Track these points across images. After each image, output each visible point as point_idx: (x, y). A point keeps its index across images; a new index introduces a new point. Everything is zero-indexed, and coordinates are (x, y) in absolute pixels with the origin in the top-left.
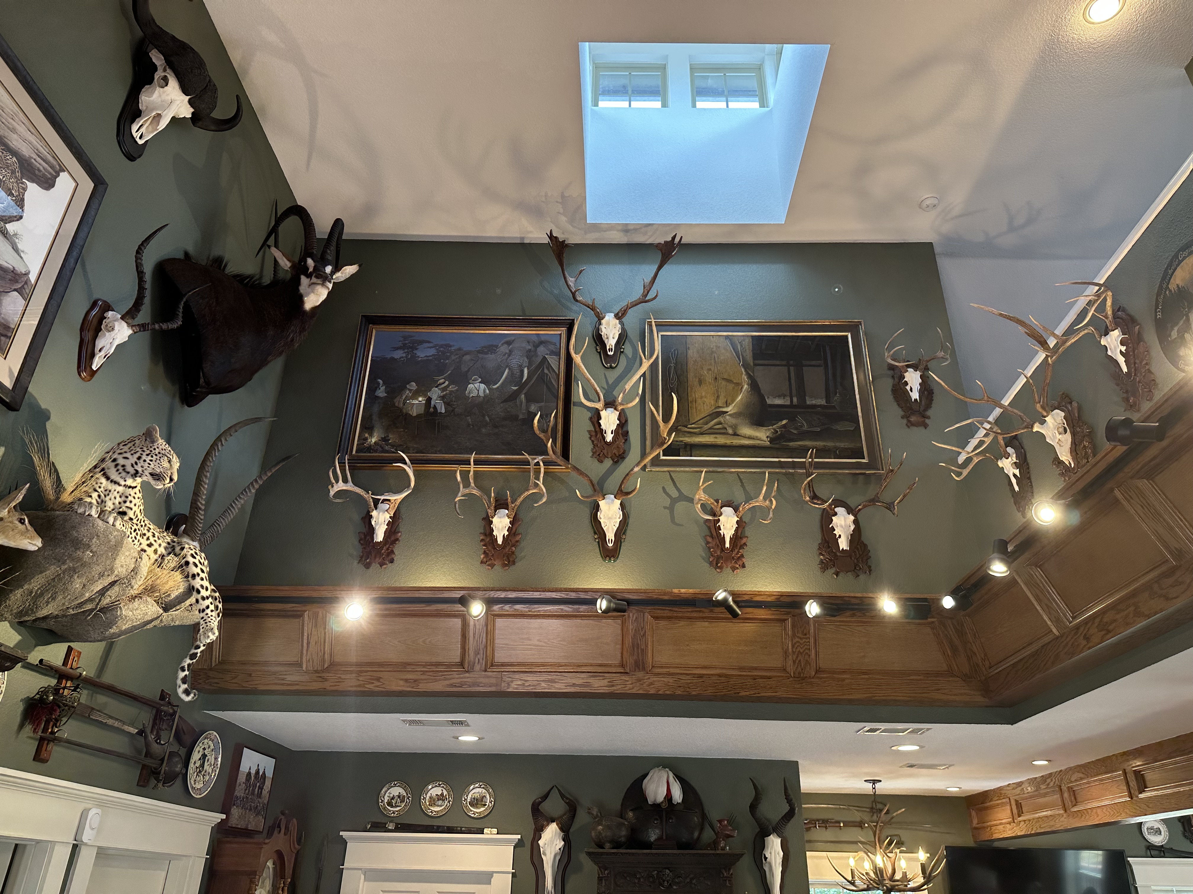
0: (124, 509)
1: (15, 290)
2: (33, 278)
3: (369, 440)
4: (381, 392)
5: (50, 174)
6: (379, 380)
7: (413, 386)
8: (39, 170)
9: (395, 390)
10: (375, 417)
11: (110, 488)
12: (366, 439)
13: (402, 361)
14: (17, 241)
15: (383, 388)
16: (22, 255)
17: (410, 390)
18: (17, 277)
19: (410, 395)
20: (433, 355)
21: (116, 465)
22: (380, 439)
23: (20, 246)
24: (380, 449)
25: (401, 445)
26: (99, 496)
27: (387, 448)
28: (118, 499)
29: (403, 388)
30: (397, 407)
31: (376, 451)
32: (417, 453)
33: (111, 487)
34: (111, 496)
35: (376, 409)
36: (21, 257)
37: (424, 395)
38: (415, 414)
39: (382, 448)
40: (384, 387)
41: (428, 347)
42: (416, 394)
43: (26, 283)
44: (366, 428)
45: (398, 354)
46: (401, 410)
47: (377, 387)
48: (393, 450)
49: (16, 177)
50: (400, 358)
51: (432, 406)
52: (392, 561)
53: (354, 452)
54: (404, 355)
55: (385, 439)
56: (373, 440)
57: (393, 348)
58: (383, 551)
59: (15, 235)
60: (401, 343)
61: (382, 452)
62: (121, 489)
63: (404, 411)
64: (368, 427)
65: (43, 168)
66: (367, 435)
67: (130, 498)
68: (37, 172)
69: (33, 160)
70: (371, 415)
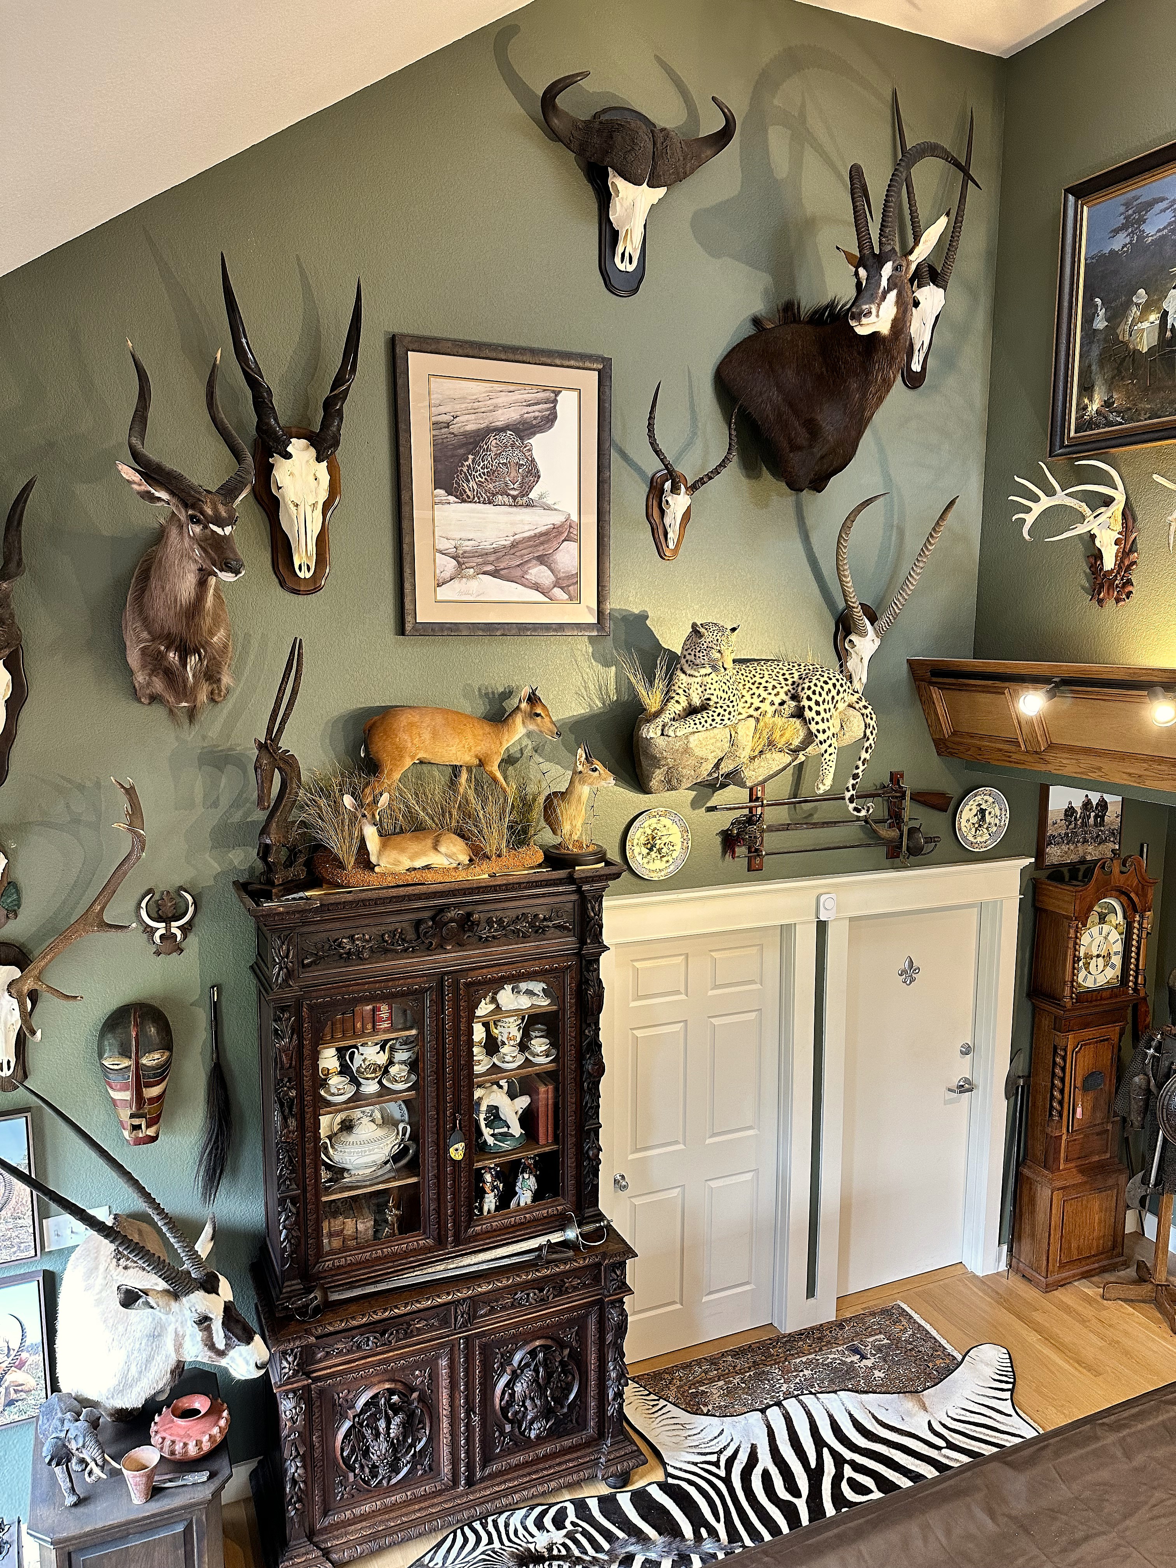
0: (707, 696)
1: (563, 541)
2: (575, 518)
3: (1090, 409)
4: (1100, 323)
5: (547, 409)
6: (1097, 300)
7: (1141, 295)
8: (535, 418)
9: (1116, 315)
10: (1094, 367)
11: (690, 682)
12: (1085, 408)
13: (1124, 252)
14: (545, 500)
15: (1102, 313)
16: (555, 507)
17: (1137, 305)
18: (560, 529)
19: (1139, 314)
20: (1170, 224)
21: (687, 661)
22: (1103, 403)
23: (549, 501)
24: (1103, 421)
25: (1130, 409)
26: (685, 691)
27: (1111, 417)
28: (700, 690)
29: (1129, 303)
30: (1122, 342)
31: (1098, 427)
32: (1150, 418)
33: (691, 680)
34: (693, 688)
35: (1095, 351)
36: (556, 510)
37: (1159, 309)
38: (1145, 350)
39: (1106, 418)
40: (1104, 310)
41: (1161, 211)
42: (1146, 308)
43: (570, 527)
44: (1086, 389)
45: (1119, 242)
46: (1125, 344)
47: (1095, 314)
48: (1119, 419)
49: (518, 447)
50: (1123, 248)
51: (1169, 326)
52: (1129, 594)
53: (1072, 434)
54: (1128, 240)
55: (1108, 404)
56: (1095, 407)
57: (1111, 232)
58: (1117, 582)
59: (541, 497)
60: (1122, 217)
61: (1106, 425)
62: (699, 680)
63: (1131, 347)
64: (1087, 389)
65: (539, 411)
66: (1086, 401)
67: (709, 686)
68: (534, 422)
69: (526, 416)
70: (1090, 366)
